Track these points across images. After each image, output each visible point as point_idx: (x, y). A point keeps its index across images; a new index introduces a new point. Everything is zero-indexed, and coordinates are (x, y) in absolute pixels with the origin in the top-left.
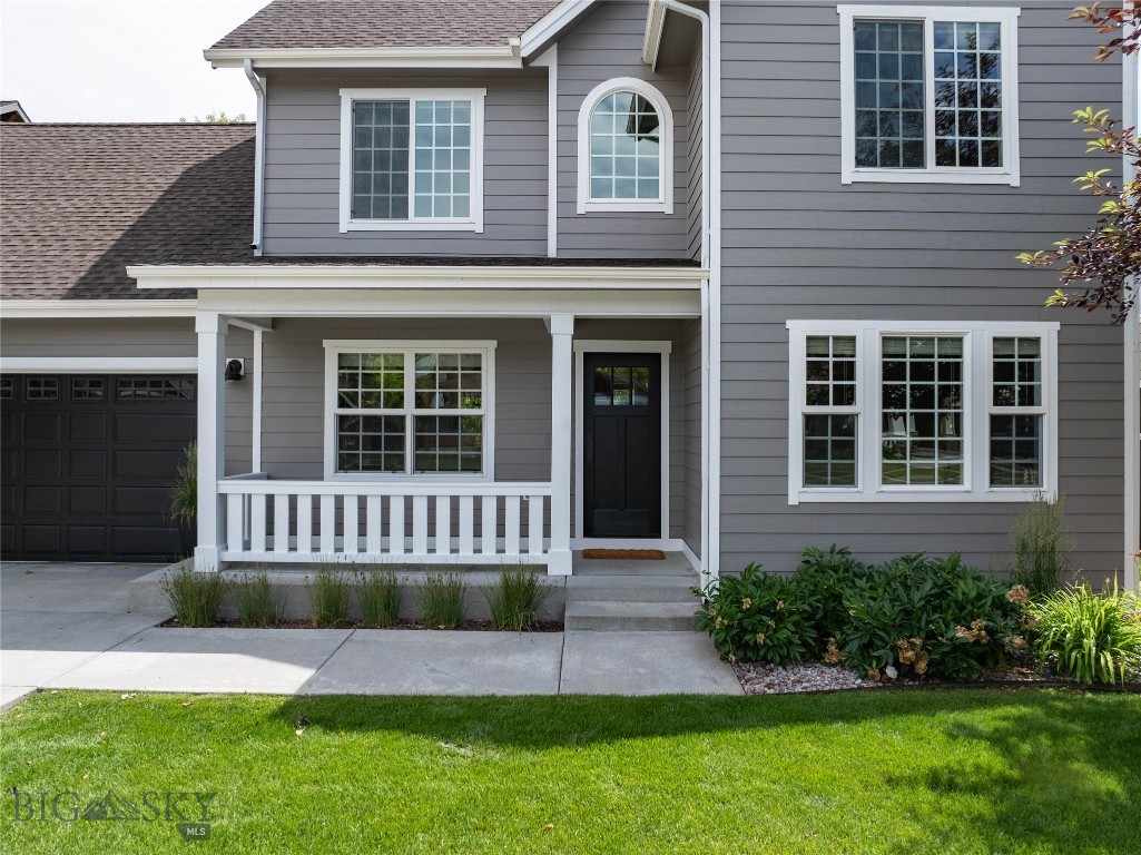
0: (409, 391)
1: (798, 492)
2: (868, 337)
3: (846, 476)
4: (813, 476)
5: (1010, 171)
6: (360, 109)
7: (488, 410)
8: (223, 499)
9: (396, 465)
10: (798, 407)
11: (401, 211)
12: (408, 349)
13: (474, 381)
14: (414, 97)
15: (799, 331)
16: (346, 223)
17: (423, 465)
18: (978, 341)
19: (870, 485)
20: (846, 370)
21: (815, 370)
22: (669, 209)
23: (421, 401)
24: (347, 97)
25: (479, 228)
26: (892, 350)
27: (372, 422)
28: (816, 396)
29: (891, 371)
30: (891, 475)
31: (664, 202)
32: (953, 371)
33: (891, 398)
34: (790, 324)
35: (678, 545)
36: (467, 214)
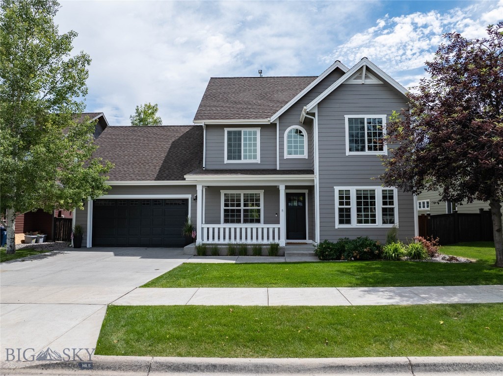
0: (242, 203)
1: (337, 225)
2: (353, 190)
3: (349, 222)
4: (341, 222)
5: (385, 152)
6: (229, 133)
7: (262, 207)
8: (202, 228)
9: (239, 221)
10: (337, 206)
11: (240, 158)
12: (242, 193)
13: (258, 200)
14: (243, 130)
15: (337, 189)
16: (226, 161)
17: (245, 221)
18: (379, 191)
19: (354, 224)
20: (348, 198)
21: (341, 198)
22: (307, 158)
23: (245, 205)
24: (226, 130)
25: (259, 162)
26: (359, 193)
27: (233, 211)
28: (341, 203)
29: (358, 198)
30: (360, 222)
31: (305, 156)
32: (373, 197)
33: (359, 204)
34: (335, 187)
35: (311, 241)
36: (256, 159)
